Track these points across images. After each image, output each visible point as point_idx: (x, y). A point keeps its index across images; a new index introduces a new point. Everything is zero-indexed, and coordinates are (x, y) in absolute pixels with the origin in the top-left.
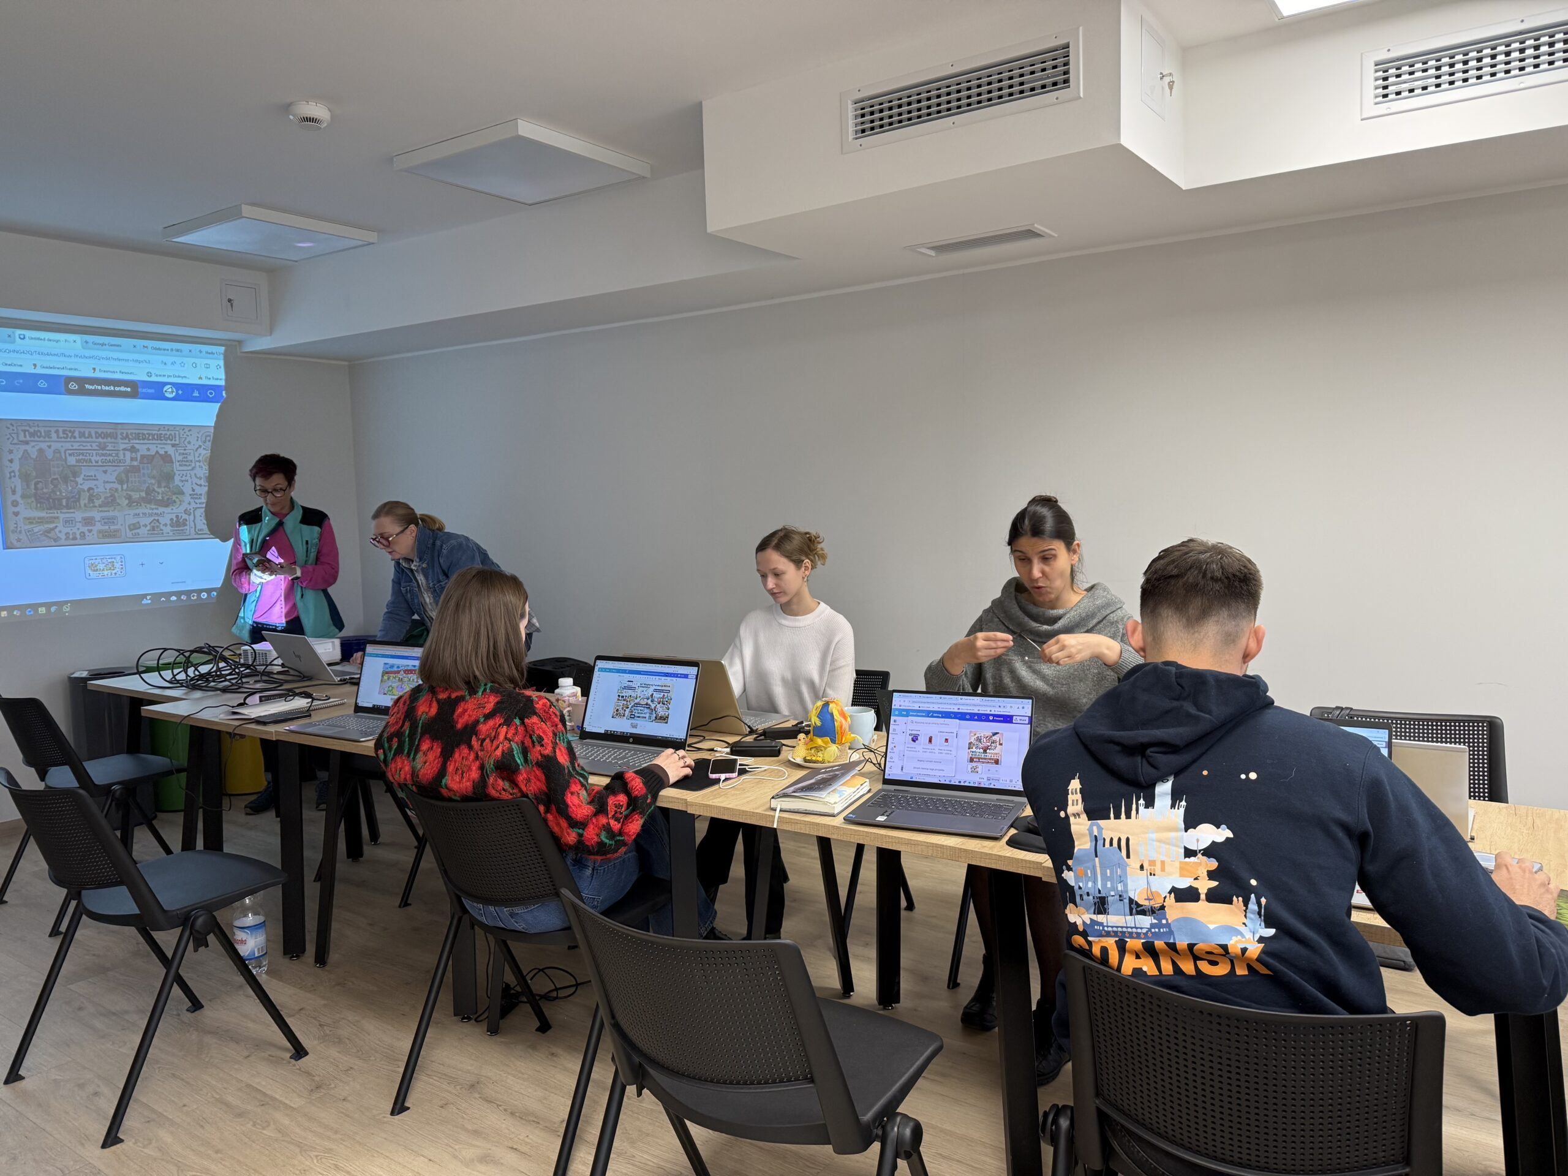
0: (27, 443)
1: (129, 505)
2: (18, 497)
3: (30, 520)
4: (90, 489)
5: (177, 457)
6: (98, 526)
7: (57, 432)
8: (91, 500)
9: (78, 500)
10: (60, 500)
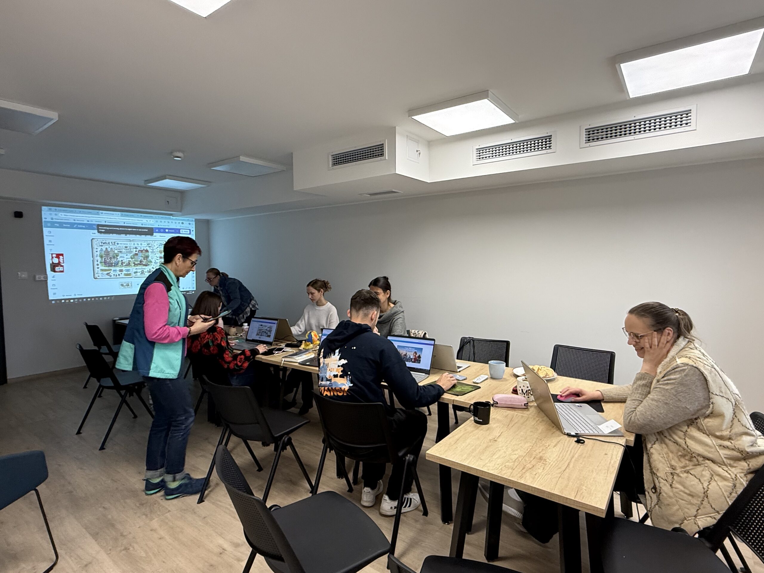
0: (102, 246)
1: (134, 266)
2: (99, 263)
3: (102, 270)
4: (122, 260)
5: (150, 251)
6: (124, 272)
7: (112, 242)
8: (122, 264)
9: (118, 264)
10: (112, 264)
